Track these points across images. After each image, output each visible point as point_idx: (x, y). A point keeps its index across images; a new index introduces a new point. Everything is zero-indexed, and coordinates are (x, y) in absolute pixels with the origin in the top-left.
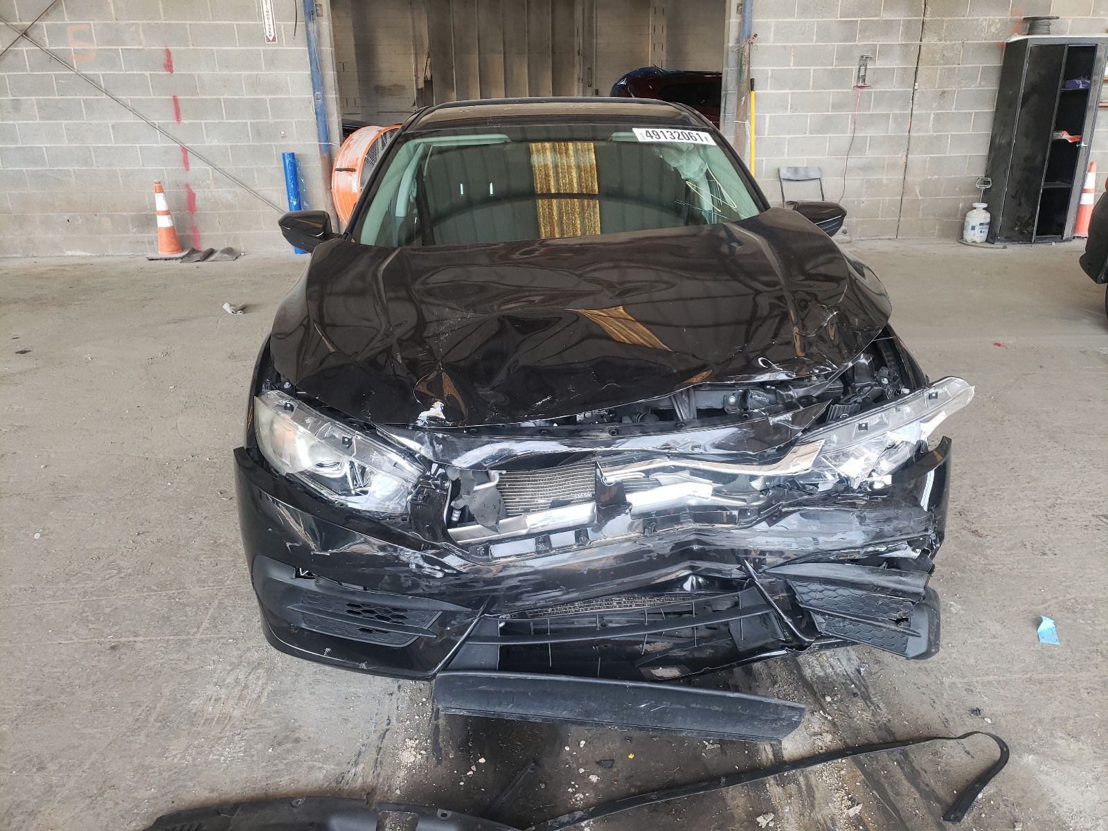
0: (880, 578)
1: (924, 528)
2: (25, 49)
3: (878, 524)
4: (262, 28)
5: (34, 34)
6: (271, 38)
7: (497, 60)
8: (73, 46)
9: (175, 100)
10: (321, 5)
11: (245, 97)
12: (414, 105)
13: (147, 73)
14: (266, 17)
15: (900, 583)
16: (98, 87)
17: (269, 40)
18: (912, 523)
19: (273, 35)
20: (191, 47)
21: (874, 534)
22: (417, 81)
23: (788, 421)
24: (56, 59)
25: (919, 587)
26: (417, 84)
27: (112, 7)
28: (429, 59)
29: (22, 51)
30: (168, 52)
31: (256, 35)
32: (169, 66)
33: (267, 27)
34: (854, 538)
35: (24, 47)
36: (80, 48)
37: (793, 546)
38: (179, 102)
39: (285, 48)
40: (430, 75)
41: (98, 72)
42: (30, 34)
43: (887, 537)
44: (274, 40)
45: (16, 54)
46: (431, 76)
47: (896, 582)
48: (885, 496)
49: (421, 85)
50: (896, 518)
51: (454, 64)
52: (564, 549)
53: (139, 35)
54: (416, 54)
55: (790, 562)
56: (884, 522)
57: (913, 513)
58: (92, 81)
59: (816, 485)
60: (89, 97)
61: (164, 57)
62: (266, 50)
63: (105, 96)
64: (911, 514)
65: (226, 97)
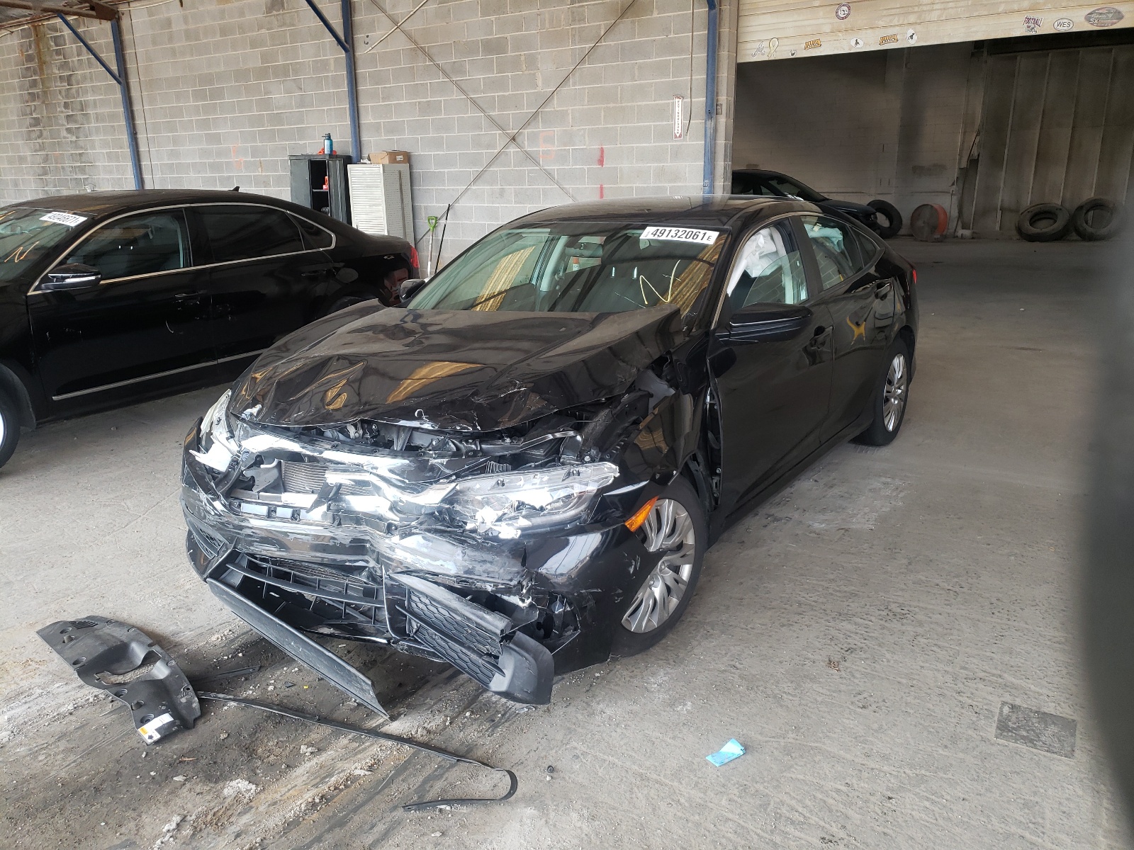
0: (465, 608)
1: (509, 578)
2: (512, 150)
3: (474, 562)
4: (672, 127)
5: (519, 139)
6: (678, 135)
7: (1063, 137)
8: (542, 148)
9: (602, 188)
10: (721, 105)
11: (652, 185)
12: (953, 184)
13: (585, 167)
14: (677, 117)
15: (482, 618)
16: (552, 178)
17: (676, 137)
18: (502, 571)
19: (680, 132)
20: (619, 145)
21: (467, 569)
22: (960, 159)
23: (443, 464)
24: (530, 158)
25: (497, 628)
26: (960, 163)
27: (570, 117)
28: (978, 138)
29: (510, 152)
30: (602, 150)
31: (667, 133)
32: (601, 162)
33: (676, 125)
34: (450, 567)
35: (512, 149)
36: (546, 149)
37: (410, 559)
38: (604, 189)
39: (688, 143)
40: (976, 154)
41: (554, 168)
42: (517, 140)
43: (474, 574)
44: (680, 137)
45: (507, 154)
46: (979, 155)
47: (478, 617)
48: (496, 544)
49: (964, 165)
50: (491, 563)
51: (1008, 141)
52: (283, 520)
53: (585, 138)
54: (965, 133)
55: (408, 572)
56: (479, 562)
57: (507, 563)
58: (549, 174)
59: (466, 523)
60: (545, 187)
61: (599, 153)
62: (673, 145)
63: (556, 186)
64: (505, 563)
65: (637, 185)
